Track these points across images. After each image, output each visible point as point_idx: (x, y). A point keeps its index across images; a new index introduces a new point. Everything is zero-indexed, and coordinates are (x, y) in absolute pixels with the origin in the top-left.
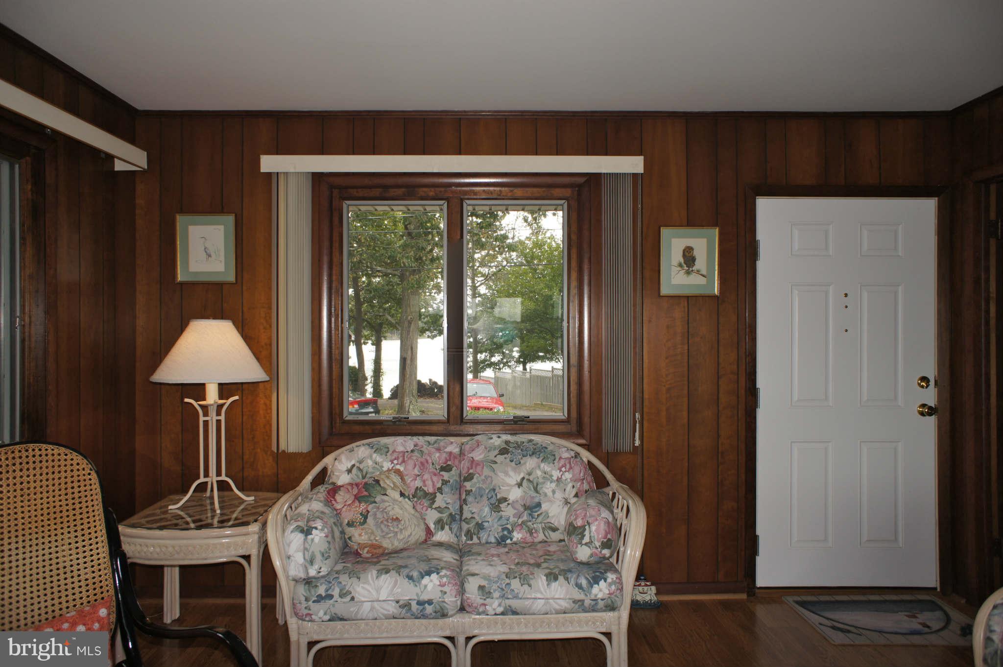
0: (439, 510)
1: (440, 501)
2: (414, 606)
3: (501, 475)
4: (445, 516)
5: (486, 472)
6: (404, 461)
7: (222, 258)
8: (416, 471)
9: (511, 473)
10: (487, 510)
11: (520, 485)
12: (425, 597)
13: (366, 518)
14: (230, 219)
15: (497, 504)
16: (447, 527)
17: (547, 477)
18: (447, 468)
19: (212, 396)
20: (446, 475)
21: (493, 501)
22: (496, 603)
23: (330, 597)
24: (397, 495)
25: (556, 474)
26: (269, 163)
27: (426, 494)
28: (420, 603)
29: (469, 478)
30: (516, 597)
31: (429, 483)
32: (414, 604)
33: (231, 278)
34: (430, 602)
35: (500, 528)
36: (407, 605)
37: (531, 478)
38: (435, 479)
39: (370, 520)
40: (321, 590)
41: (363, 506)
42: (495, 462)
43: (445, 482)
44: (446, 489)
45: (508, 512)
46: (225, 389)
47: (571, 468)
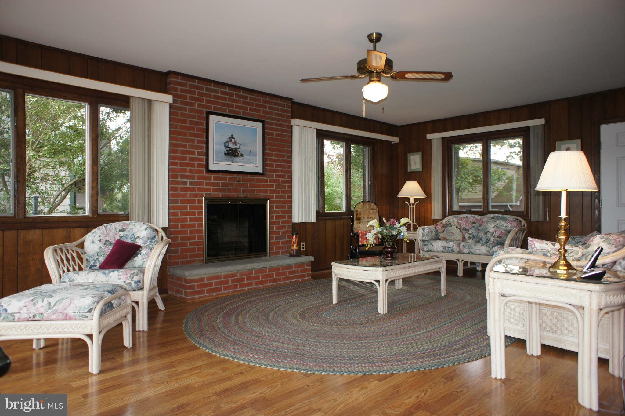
0: (470, 234)
1: (470, 231)
2: (446, 249)
3: (489, 225)
4: (471, 236)
5: (485, 224)
6: (461, 220)
7: (419, 164)
8: (465, 223)
9: (492, 224)
10: (483, 234)
11: (494, 227)
12: (449, 246)
13: (444, 231)
14: (420, 153)
15: (486, 233)
16: (471, 239)
17: (503, 225)
18: (474, 223)
19: (412, 201)
20: (474, 225)
21: (485, 232)
22: (467, 250)
23: (428, 245)
24: (455, 227)
25: (505, 225)
26: (429, 137)
27: (466, 229)
28: (448, 248)
29: (480, 226)
30: (472, 248)
31: (468, 226)
32: (446, 248)
33: (421, 170)
34: (450, 248)
35: (486, 240)
36: (444, 248)
37: (497, 226)
38: (470, 225)
39: (445, 232)
40: (426, 243)
41: (444, 229)
42: (488, 221)
43: (473, 227)
44: (473, 228)
45: (489, 235)
46: (415, 200)
47: (511, 223)
